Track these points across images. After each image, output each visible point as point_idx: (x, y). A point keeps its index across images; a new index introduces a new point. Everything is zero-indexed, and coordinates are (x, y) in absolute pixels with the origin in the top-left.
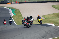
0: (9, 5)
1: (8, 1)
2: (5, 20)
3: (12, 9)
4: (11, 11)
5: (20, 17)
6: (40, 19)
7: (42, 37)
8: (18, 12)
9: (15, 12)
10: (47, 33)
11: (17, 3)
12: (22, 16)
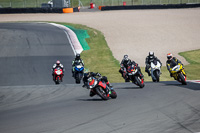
0: (69, 17)
1: (66, 4)
2: (58, 64)
3: (79, 30)
4: (73, 36)
5: (105, 57)
6: (178, 67)
7: (179, 126)
8: (97, 39)
9: (88, 41)
10: (196, 111)
11: (96, 10)
12: (111, 54)
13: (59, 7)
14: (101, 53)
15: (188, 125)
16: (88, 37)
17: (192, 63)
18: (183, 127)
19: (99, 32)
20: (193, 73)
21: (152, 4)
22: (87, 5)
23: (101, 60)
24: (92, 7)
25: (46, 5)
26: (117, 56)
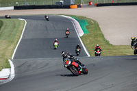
0: (74, 11)
1: (72, 2)
3: (81, 20)
4: (77, 24)
5: (99, 39)
8: (93, 26)
9: (87, 27)
11: (93, 6)
12: (103, 36)
13: (68, 4)
14: (96, 36)
16: (87, 24)
19: (95, 22)
22: (87, 3)
23: (97, 41)
24: (90, 4)
25: (59, 3)
26: (107, 38)
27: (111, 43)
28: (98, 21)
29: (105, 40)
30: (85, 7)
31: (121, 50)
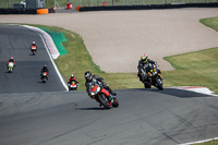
0: (44, 19)
1: (40, 4)
3: (55, 33)
5: (84, 63)
7: (164, 137)
9: (65, 45)
10: (183, 120)
12: (90, 58)
13: (33, 7)
14: (79, 58)
15: (174, 135)
16: (65, 40)
17: (178, 68)
18: (169, 137)
19: (77, 35)
20: (179, 79)
21: (134, 4)
22: (63, 5)
23: (80, 65)
24: (69, 8)
25: (18, 5)
26: (97, 61)
27: (102, 69)
28: (82, 35)
29: (93, 64)
30: (61, 12)
31: (118, 81)
